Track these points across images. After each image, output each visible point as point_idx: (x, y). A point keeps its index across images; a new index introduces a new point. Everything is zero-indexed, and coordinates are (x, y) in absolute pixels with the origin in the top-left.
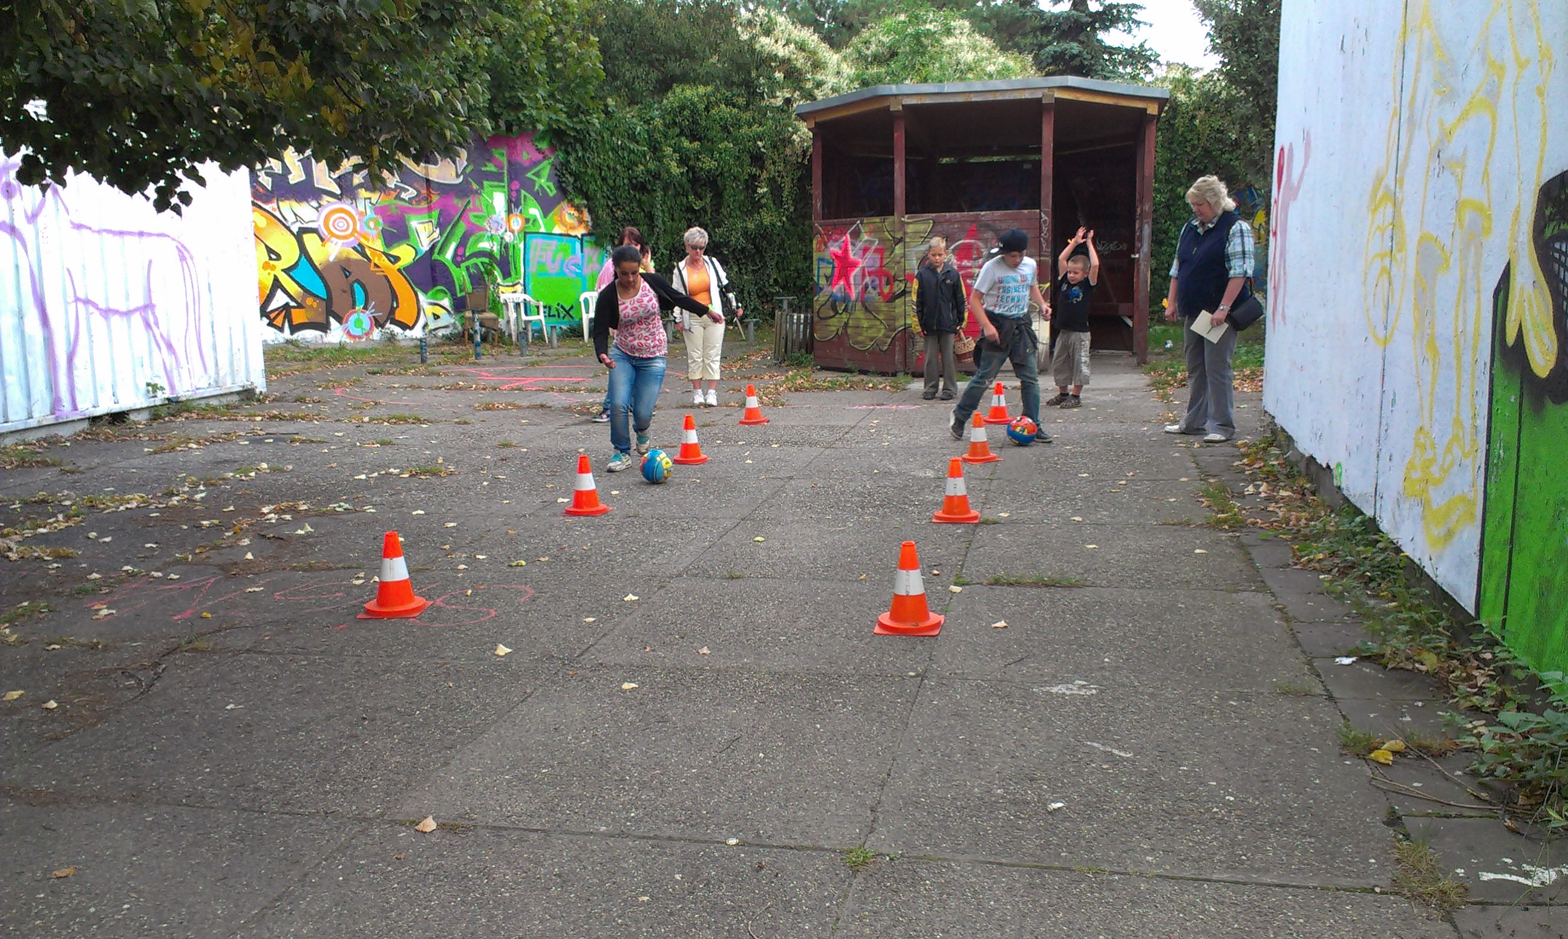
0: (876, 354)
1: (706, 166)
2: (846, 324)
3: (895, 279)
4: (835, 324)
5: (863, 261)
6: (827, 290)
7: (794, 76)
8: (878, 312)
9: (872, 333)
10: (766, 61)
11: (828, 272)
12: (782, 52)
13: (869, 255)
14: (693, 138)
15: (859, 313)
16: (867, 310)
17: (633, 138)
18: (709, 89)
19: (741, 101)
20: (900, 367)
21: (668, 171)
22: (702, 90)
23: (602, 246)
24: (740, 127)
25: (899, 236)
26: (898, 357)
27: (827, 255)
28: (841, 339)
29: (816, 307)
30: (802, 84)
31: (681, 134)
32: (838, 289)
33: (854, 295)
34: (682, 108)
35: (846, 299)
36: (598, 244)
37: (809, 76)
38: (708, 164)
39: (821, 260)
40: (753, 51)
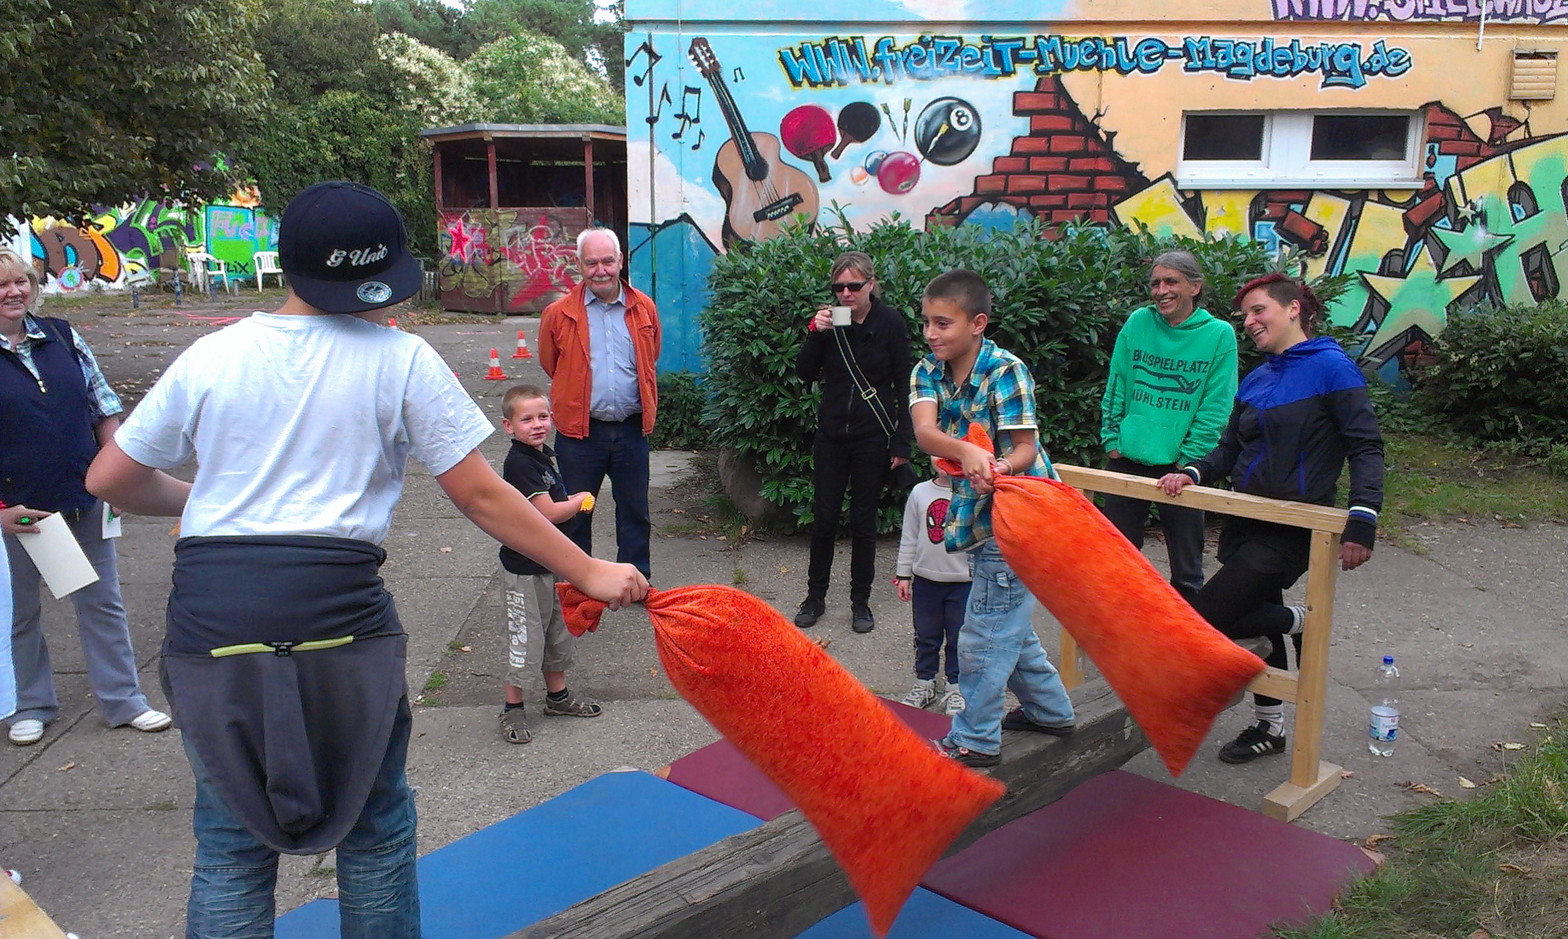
0: (483, 300)
1: (355, 155)
2: (462, 280)
3: (493, 250)
4: (454, 280)
5: (472, 238)
6: (448, 256)
7: (424, 87)
8: (484, 272)
9: (479, 286)
10: (402, 76)
11: (449, 244)
12: (414, 68)
13: (476, 233)
14: (345, 132)
15: (471, 273)
16: (476, 270)
17: (294, 131)
18: (356, 95)
19: (382, 106)
20: (498, 309)
21: (324, 159)
22: (350, 96)
23: (271, 216)
24: (382, 126)
25: (494, 222)
26: (497, 302)
27: (447, 232)
28: (459, 290)
29: (441, 267)
30: (431, 94)
31: (334, 129)
32: (455, 255)
33: (466, 261)
34: (334, 110)
35: (461, 262)
36: (268, 214)
37: (436, 88)
38: (357, 153)
39: (444, 235)
40: (391, 68)
